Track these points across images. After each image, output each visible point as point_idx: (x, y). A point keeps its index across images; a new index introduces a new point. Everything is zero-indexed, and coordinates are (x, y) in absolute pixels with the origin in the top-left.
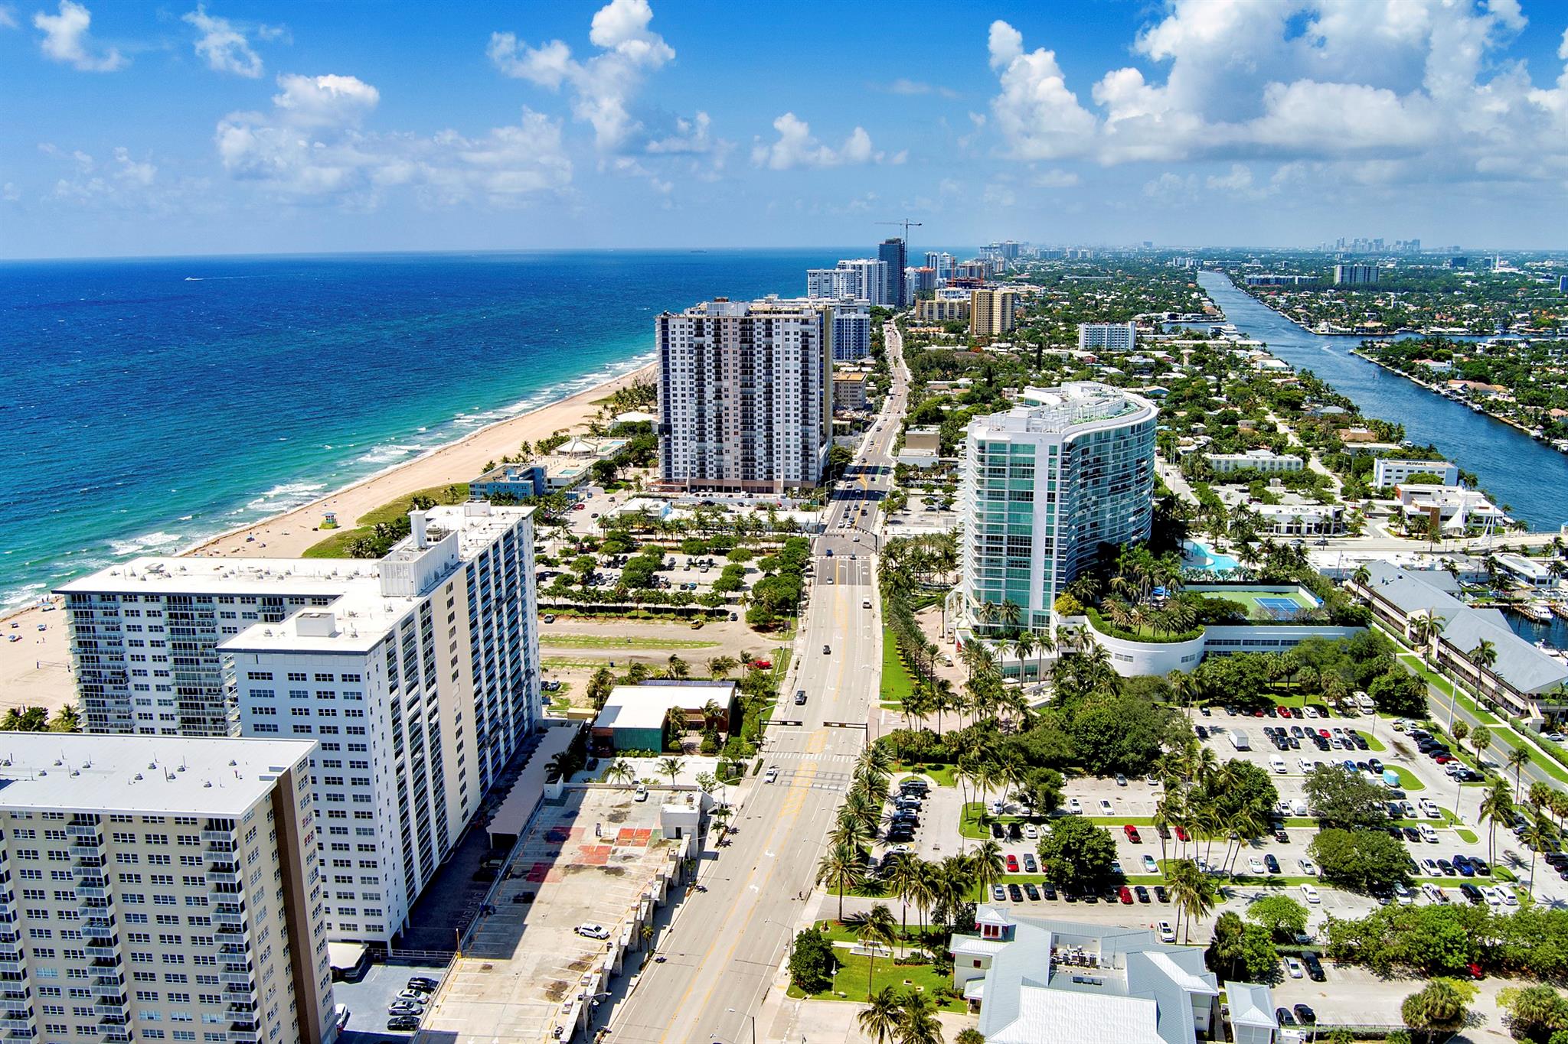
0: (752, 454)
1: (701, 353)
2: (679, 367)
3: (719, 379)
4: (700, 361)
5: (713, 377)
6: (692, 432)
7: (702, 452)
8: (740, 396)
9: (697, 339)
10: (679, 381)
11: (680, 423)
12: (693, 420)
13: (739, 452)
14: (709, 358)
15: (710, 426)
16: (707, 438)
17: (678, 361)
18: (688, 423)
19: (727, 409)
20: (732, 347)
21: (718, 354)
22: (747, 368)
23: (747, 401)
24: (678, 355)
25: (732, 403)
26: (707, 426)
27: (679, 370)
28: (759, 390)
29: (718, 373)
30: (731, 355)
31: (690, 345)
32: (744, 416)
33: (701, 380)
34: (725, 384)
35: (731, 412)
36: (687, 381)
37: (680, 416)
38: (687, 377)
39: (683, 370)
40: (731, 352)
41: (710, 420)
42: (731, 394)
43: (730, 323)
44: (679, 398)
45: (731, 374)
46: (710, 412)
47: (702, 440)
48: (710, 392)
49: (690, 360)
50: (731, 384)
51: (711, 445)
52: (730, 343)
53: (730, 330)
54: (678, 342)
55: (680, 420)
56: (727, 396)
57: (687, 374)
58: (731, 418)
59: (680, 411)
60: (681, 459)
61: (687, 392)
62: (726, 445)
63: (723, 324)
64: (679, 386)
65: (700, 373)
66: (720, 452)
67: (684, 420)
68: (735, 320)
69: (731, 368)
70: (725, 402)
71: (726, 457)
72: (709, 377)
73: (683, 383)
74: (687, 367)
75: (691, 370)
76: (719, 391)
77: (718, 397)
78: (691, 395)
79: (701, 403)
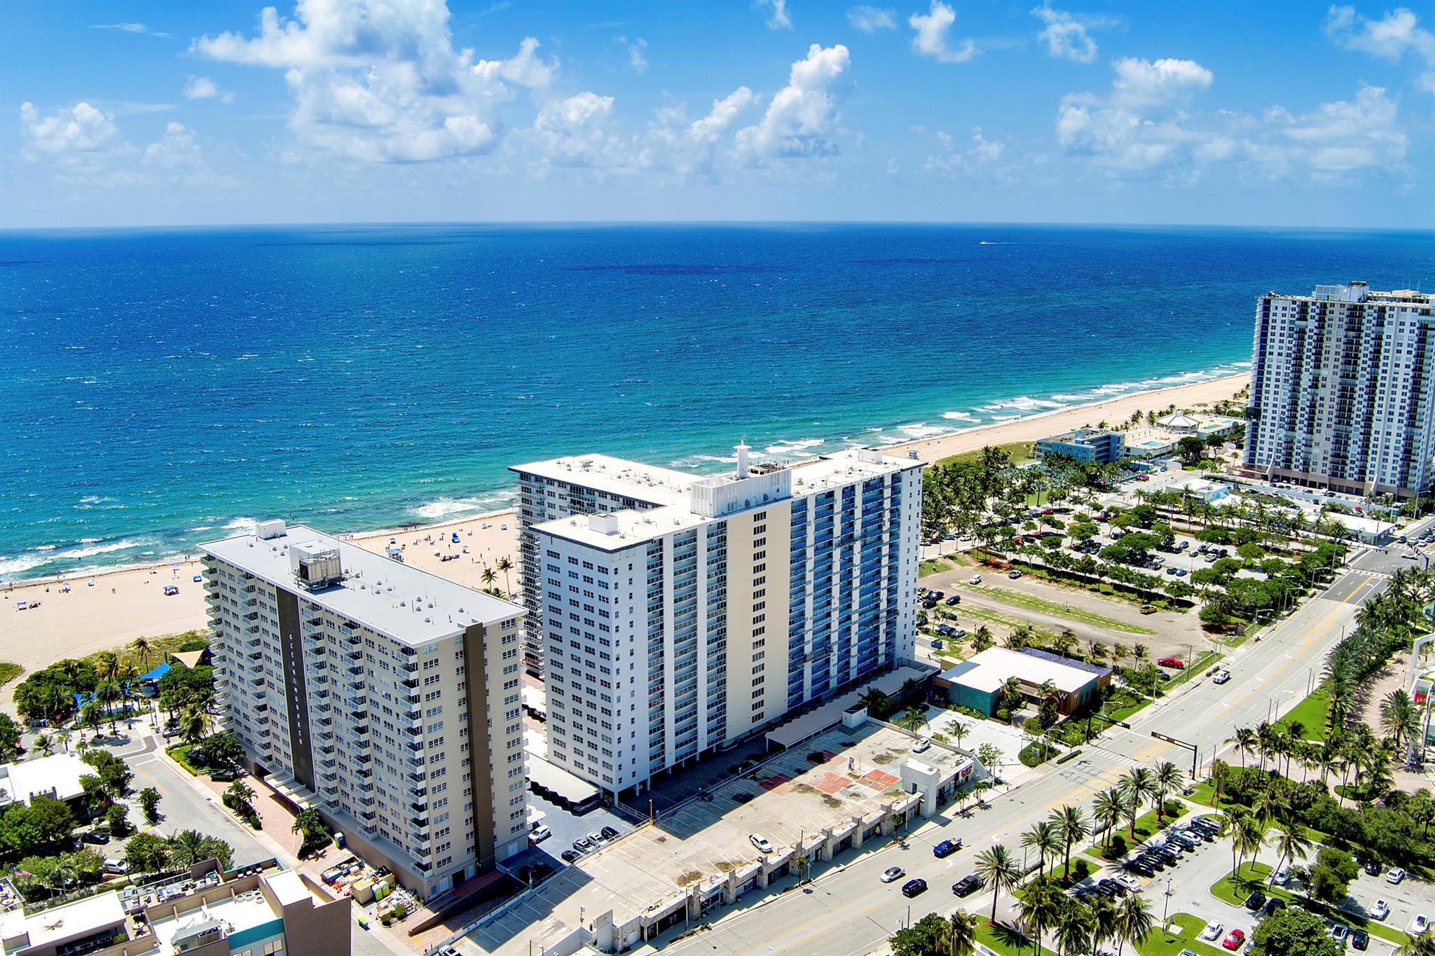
0: (1345, 450)
1: (1302, 338)
2: (1276, 351)
3: (1317, 367)
4: (1300, 346)
5: (1312, 364)
6: (1281, 419)
7: (1290, 442)
8: (1338, 387)
9: (1298, 323)
10: (1274, 365)
11: (1270, 408)
12: (1284, 407)
13: (1329, 446)
14: (1309, 344)
15: (1302, 416)
16: (1297, 428)
17: (1276, 344)
18: (1279, 410)
19: (1322, 399)
20: (1336, 333)
21: (1320, 340)
22: (1351, 358)
23: (1346, 393)
24: (1277, 338)
25: (1329, 394)
26: (1298, 415)
27: (1275, 354)
28: (1362, 382)
29: (1318, 360)
30: (1333, 343)
31: (1291, 329)
32: (1341, 410)
33: (1298, 366)
34: (1324, 372)
35: (1327, 403)
36: (1283, 365)
37: (1271, 401)
38: (1284, 361)
39: (1280, 354)
40: (1334, 339)
41: (1303, 409)
42: (1328, 383)
43: (1337, 309)
44: (1273, 383)
45: (1331, 363)
46: (1304, 401)
47: (1292, 429)
48: (1306, 380)
49: (1289, 344)
50: (1331, 374)
51: (1300, 435)
52: (1334, 330)
53: (1336, 315)
54: (1278, 325)
55: (1270, 405)
56: (1324, 386)
57: (1283, 358)
58: (1326, 409)
59: (1271, 396)
60: (1266, 446)
61: (1281, 377)
62: (1316, 437)
63: (1329, 308)
64: (1274, 370)
65: (1299, 358)
66: (1309, 443)
67: (1275, 406)
68: (1342, 306)
69: (1332, 356)
70: (1322, 391)
71: (1315, 450)
72: (1307, 364)
73: (1278, 367)
74: (1284, 351)
75: (1289, 355)
76: (1316, 379)
77: (1314, 386)
78: (1286, 381)
79: (1295, 389)
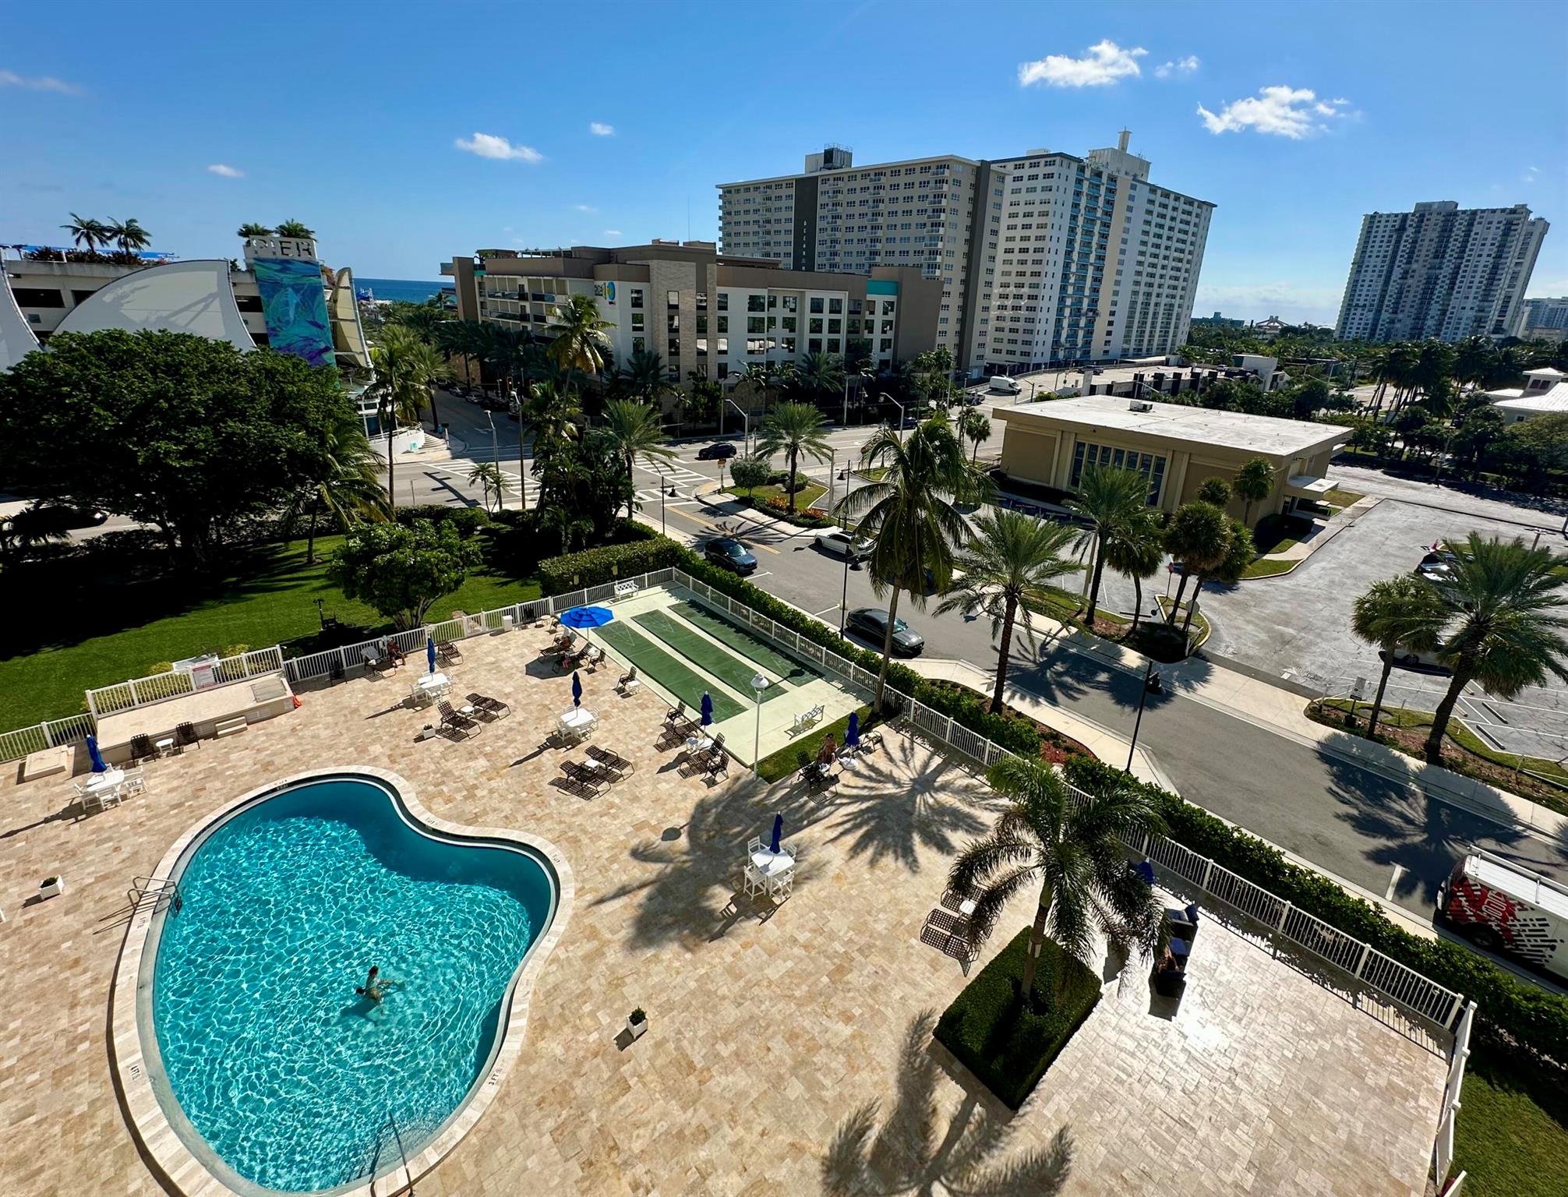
1: (1399, 242)
3: (1409, 262)
4: (1396, 249)
5: (1404, 262)
7: (1375, 320)
8: (1425, 277)
9: (1398, 231)
12: (1375, 296)
13: (1409, 322)
14: (1405, 247)
15: (1389, 301)
16: (1383, 311)
17: (1377, 249)
18: (1370, 298)
19: (1409, 287)
20: (1432, 234)
21: (1415, 242)
22: (1439, 254)
23: (1431, 281)
24: (1379, 243)
25: (1416, 282)
26: (1386, 301)
27: (1375, 257)
28: (1447, 270)
29: (1410, 258)
30: (1427, 243)
31: (1390, 236)
32: (1424, 293)
33: (1392, 264)
34: (1414, 266)
35: (1413, 289)
36: (1380, 265)
37: (1364, 293)
38: (1381, 262)
39: (1378, 257)
40: (1428, 240)
41: (1391, 296)
42: (1416, 275)
43: (1434, 217)
45: (1422, 259)
46: (1392, 289)
47: (1379, 311)
48: (1397, 273)
49: (1387, 250)
50: (1420, 267)
51: (1386, 315)
53: (1433, 222)
54: (1380, 234)
56: (1412, 277)
57: (1381, 259)
58: (1411, 294)
59: (1365, 288)
60: (1355, 326)
61: (1376, 274)
62: (1400, 316)
63: (1428, 217)
64: (1371, 269)
65: (1394, 258)
66: (1392, 322)
67: (1367, 296)
68: (1440, 213)
69: (1423, 253)
70: (1410, 281)
71: (1398, 325)
72: (1401, 261)
73: (1375, 267)
74: (1382, 254)
76: (1406, 272)
77: (1404, 278)
78: (1380, 276)
79: (1387, 282)
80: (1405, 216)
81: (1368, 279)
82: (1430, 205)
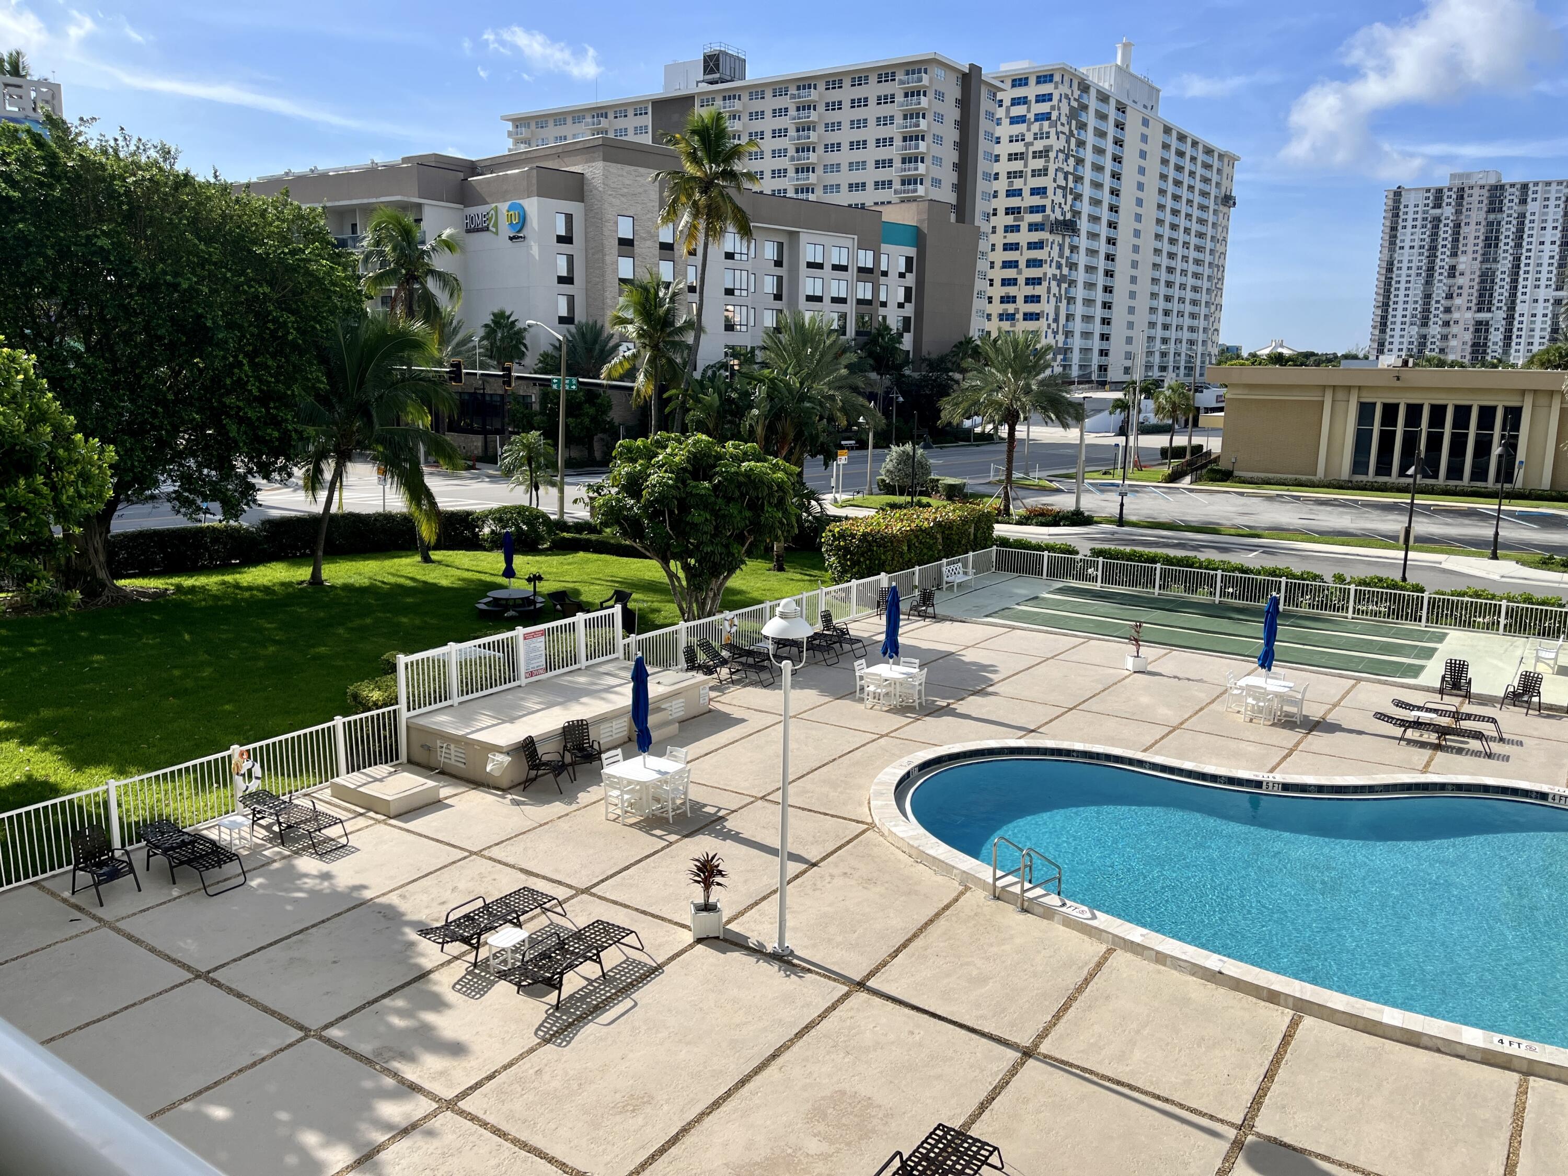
0: (1486, 336)
1: (1436, 227)
2: (1407, 244)
3: (1454, 254)
4: (1434, 236)
5: (1448, 253)
6: (1413, 316)
7: (1422, 339)
8: (1478, 274)
9: (1432, 212)
10: (1405, 259)
12: (1415, 303)
13: (1468, 337)
14: (1445, 233)
15: (1436, 309)
16: (1431, 323)
17: (1408, 238)
18: (1410, 306)
19: (1460, 288)
20: (1476, 217)
21: (1458, 226)
22: (1491, 242)
23: (1486, 280)
24: (1409, 231)
25: (1467, 282)
26: (1432, 309)
27: (1407, 248)
28: (1504, 266)
29: (1455, 248)
30: (1472, 227)
31: (1425, 219)
32: (1482, 295)
33: (1432, 257)
34: (1463, 259)
35: (1465, 291)
36: (1415, 258)
37: (1401, 299)
38: (1416, 254)
39: (1412, 247)
40: (1473, 224)
41: (1437, 302)
42: (1467, 271)
43: (1476, 192)
45: (1470, 249)
46: (1439, 291)
47: (1425, 324)
48: (1441, 269)
49: (1422, 236)
50: (1468, 263)
51: (1435, 330)
52: (1473, 214)
53: (1476, 198)
55: (1401, 302)
56: (1462, 274)
57: (1416, 251)
58: (1464, 299)
59: (1402, 293)
61: (1413, 272)
62: (1454, 330)
63: (1467, 191)
64: (1405, 265)
65: (1433, 249)
66: (1445, 338)
69: (1471, 241)
70: (1460, 281)
71: (1453, 343)
72: (1443, 253)
73: (1410, 262)
74: (1417, 244)
75: (1422, 247)
76: (1453, 268)
77: (1451, 276)
78: (1419, 275)
79: (1429, 282)
80: (1440, 191)
81: (1403, 279)
82: (1468, 176)
